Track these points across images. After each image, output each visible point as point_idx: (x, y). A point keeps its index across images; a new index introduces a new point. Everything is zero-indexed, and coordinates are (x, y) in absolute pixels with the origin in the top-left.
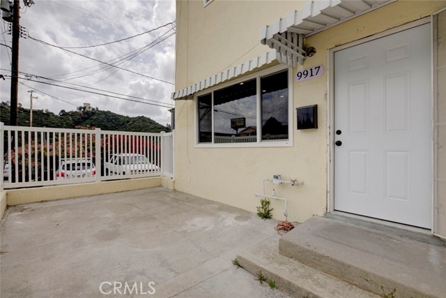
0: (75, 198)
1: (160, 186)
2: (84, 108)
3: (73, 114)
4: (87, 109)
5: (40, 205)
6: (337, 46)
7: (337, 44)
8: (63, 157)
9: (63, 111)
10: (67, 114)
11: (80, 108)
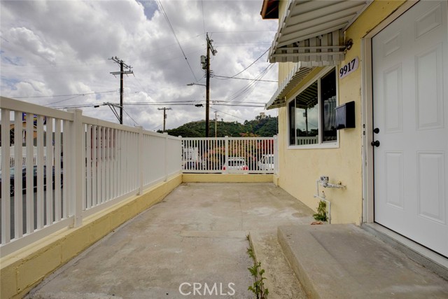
0: (213, 182)
1: (272, 182)
2: (260, 117)
3: (253, 122)
4: (262, 117)
5: (196, 184)
6: (368, 33)
7: (367, 30)
8: (229, 156)
9: (246, 121)
10: (249, 123)
11: (258, 117)
